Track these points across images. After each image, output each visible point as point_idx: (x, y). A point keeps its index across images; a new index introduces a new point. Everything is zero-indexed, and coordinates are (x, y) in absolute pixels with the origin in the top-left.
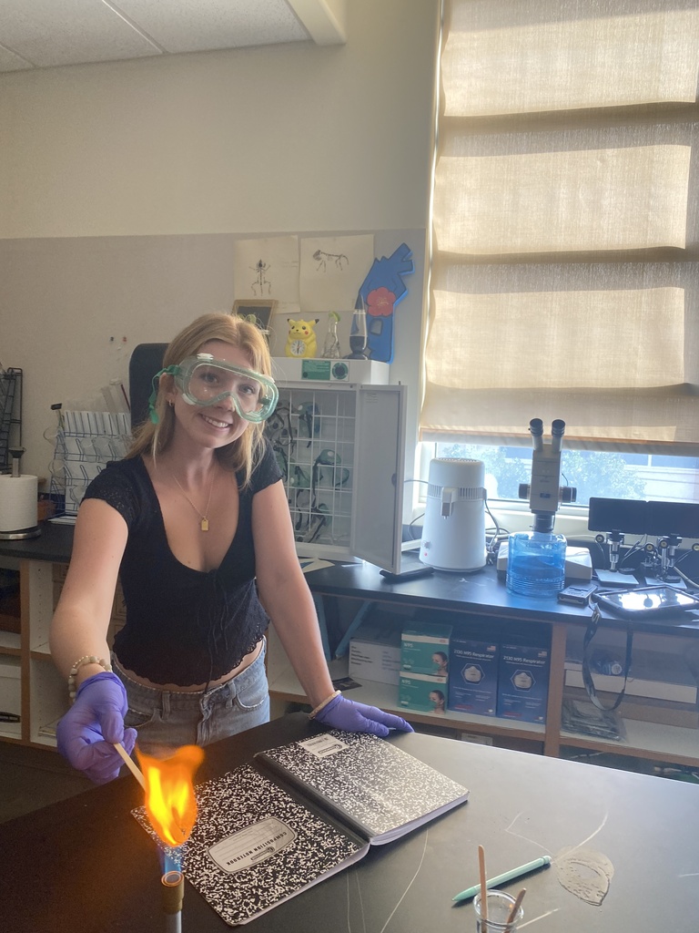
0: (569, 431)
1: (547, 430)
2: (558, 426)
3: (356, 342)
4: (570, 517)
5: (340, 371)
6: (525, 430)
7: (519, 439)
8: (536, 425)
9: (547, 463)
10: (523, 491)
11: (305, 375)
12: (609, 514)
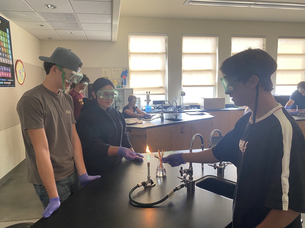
0: (150, 93)
1: (148, 93)
2: (149, 92)
3: (122, 83)
4: (151, 103)
5: (122, 87)
6: (146, 93)
7: (145, 94)
8: (147, 92)
9: (148, 97)
10: (145, 101)
11: (117, 87)
12: (155, 103)
